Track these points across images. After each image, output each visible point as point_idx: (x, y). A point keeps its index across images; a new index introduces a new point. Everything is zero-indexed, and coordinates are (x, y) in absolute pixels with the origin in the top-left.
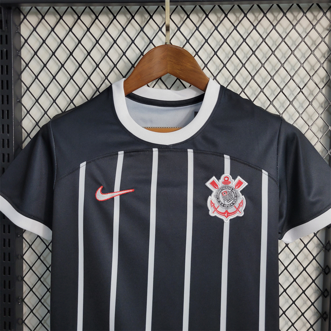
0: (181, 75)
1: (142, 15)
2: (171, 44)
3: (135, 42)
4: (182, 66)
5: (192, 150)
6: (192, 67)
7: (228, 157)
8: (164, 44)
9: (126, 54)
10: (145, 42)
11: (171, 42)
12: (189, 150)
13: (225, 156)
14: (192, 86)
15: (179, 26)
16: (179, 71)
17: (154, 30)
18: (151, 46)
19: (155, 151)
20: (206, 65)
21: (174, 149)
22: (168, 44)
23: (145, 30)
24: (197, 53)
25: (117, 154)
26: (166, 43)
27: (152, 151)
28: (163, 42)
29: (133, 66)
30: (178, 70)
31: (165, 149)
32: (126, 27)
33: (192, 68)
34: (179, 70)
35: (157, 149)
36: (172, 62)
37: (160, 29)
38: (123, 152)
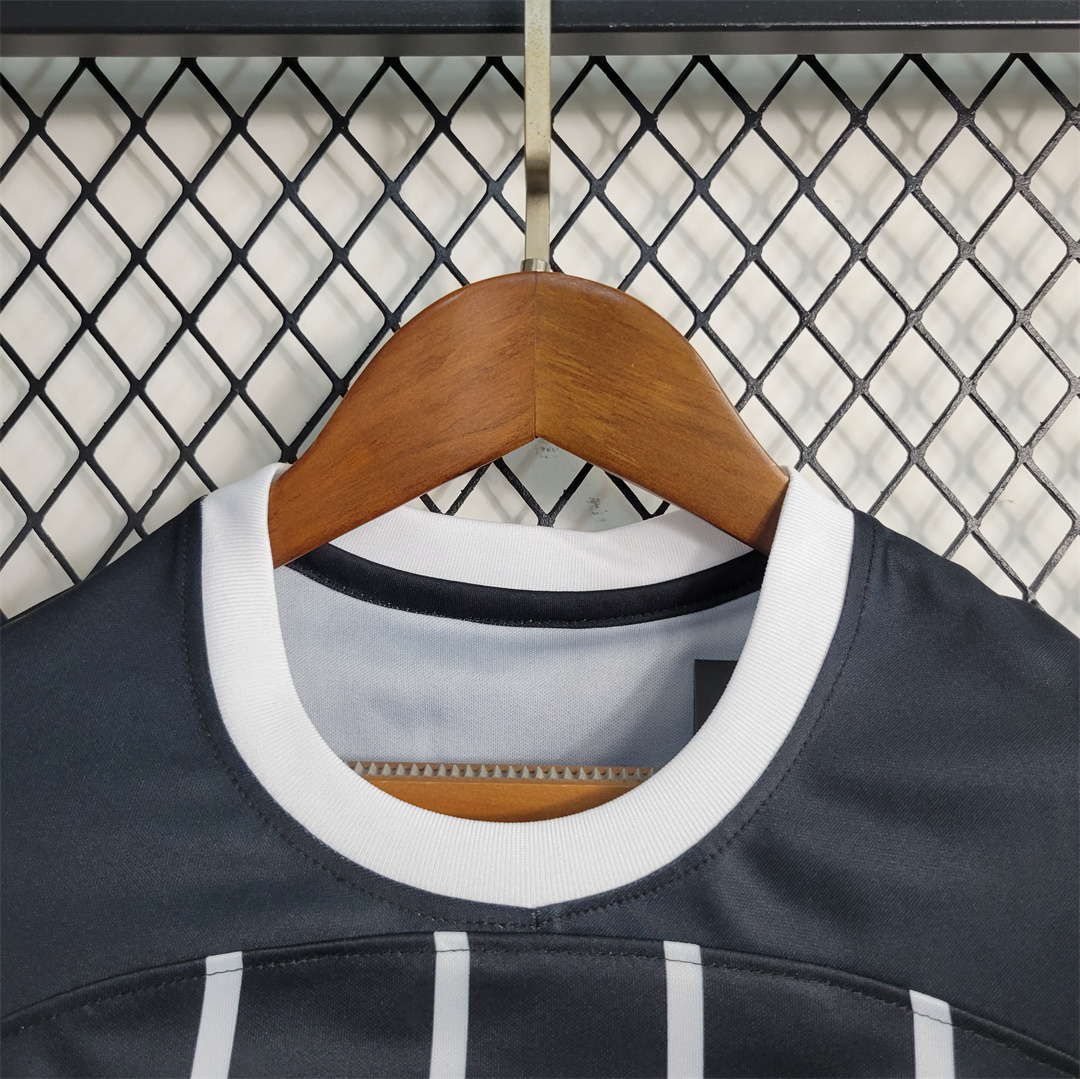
0: (613, 452)
1: (390, 116)
2: (556, 268)
3: (353, 257)
4: (622, 395)
5: (693, 951)
6: (684, 402)
7: (942, 1008)
8: (518, 269)
9: (303, 324)
10: (409, 259)
11: (559, 257)
12: (671, 948)
13: (916, 997)
14: (672, 508)
15: (598, 174)
16: (603, 427)
17: (458, 195)
18: (444, 283)
19: (452, 955)
20: (754, 387)
21: (576, 934)
22: (541, 269)
23: (407, 192)
24: (701, 320)
25: (201, 973)
26: (527, 264)
27: (430, 950)
28: (507, 260)
29: (340, 386)
30: (601, 418)
31: (514, 933)
32: (300, 178)
33: (682, 409)
34: (607, 422)
35: (460, 939)
36: (564, 372)
37: (494, 190)
38: (235, 959)
